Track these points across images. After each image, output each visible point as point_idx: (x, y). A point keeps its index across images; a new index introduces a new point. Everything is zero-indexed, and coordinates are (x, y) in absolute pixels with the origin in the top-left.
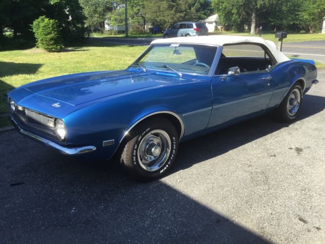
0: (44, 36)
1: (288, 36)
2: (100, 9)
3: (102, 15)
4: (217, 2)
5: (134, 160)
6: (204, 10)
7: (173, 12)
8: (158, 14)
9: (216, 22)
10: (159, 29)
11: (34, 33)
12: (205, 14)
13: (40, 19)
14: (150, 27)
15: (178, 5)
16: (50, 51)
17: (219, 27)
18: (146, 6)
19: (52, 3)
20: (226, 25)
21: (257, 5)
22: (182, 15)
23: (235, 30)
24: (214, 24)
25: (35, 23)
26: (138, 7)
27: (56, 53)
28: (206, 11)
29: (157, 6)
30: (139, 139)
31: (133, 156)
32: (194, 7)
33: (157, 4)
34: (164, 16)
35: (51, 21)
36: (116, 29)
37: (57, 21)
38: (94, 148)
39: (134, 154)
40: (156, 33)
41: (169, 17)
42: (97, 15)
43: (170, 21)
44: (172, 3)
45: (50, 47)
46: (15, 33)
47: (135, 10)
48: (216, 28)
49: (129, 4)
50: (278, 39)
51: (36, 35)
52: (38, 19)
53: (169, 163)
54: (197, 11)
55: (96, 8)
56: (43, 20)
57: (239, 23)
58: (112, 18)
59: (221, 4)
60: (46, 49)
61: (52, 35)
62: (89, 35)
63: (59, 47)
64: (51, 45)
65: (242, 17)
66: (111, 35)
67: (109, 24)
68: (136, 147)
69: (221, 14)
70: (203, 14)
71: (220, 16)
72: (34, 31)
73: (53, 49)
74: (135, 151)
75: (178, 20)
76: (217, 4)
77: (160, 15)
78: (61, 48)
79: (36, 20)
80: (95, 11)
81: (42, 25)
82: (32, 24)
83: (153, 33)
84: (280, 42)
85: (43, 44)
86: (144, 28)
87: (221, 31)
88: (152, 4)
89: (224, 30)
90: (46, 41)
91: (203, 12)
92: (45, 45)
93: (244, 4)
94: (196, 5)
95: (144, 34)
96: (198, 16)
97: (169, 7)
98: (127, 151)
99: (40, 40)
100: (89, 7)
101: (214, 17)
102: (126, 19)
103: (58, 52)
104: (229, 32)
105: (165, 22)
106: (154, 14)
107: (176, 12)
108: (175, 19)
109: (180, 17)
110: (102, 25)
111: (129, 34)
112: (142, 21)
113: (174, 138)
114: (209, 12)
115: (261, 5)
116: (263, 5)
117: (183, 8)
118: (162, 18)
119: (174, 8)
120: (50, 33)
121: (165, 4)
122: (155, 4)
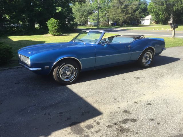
0: (52, 28)
1: (179, 27)
2: (85, 13)
3: (86, 17)
4: (150, 8)
5: (58, 75)
6: (144, 12)
7: (124, 14)
8: (116, 15)
9: (151, 19)
10: (116, 24)
11: (48, 26)
12: (144, 15)
13: (51, 20)
14: (112, 22)
15: (127, 10)
16: (55, 35)
17: (153, 22)
18: (109, 11)
19: (58, 12)
20: (157, 21)
21: (173, 9)
22: (129, 15)
23: (161, 24)
24: (150, 20)
25: (49, 21)
26: (106, 12)
27: (57, 36)
28: (145, 13)
29: (116, 11)
30: (60, 67)
31: (57, 73)
32: (138, 11)
33: (115, 10)
34: (119, 17)
35: (56, 20)
36: (93, 24)
37: (58, 20)
38: (41, 69)
39: (58, 73)
40: (115, 26)
41: (122, 17)
42: (83, 17)
43: (122, 19)
44: (124, 9)
45: (55, 33)
46: (40, 26)
47: (104, 13)
48: (151, 23)
49: (101, 10)
50: (172, 28)
51: (49, 28)
52: (50, 19)
53: (75, 79)
54: (140, 13)
55: (83, 13)
56: (52, 20)
57: (164, 19)
58: (91, 18)
59: (153, 9)
60: (53, 34)
61: (56, 28)
62: (76, 28)
63: (59, 33)
64: (55, 32)
65: (166, 16)
66: (90, 27)
67: (90, 22)
68: (58, 70)
69: (153, 15)
70: (143, 15)
71: (152, 16)
72: (48, 25)
73: (56, 35)
74: (58, 72)
75: (127, 18)
76: (151, 9)
77: (117, 16)
78: (60, 34)
79: (49, 20)
80: (83, 15)
81: (51, 22)
82: (47, 22)
83: (113, 26)
84: (174, 30)
85: (51, 32)
86: (108, 23)
87: (154, 24)
88: (113, 10)
89: (156, 23)
90: (53, 30)
91: (143, 14)
92: (52, 32)
93: (166, 9)
94: (139, 10)
95: (108, 26)
96: (140, 16)
97: (122, 12)
98: (55, 71)
99: (50, 29)
100: (80, 13)
101: (149, 17)
102: (98, 19)
103: (58, 36)
104: (158, 25)
105: (119, 20)
106: (113, 16)
107: (126, 14)
108: (125, 18)
109: (128, 17)
110: (86, 22)
111: (100, 27)
112: (107, 20)
113: (77, 68)
114: (147, 13)
115: (176, 9)
116: (177, 9)
117: (130, 12)
118: (118, 18)
119: (125, 12)
120: (55, 27)
121: (120, 10)
122: (114, 10)
